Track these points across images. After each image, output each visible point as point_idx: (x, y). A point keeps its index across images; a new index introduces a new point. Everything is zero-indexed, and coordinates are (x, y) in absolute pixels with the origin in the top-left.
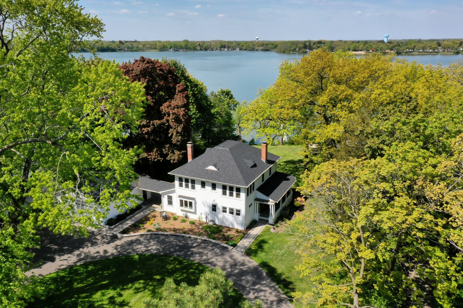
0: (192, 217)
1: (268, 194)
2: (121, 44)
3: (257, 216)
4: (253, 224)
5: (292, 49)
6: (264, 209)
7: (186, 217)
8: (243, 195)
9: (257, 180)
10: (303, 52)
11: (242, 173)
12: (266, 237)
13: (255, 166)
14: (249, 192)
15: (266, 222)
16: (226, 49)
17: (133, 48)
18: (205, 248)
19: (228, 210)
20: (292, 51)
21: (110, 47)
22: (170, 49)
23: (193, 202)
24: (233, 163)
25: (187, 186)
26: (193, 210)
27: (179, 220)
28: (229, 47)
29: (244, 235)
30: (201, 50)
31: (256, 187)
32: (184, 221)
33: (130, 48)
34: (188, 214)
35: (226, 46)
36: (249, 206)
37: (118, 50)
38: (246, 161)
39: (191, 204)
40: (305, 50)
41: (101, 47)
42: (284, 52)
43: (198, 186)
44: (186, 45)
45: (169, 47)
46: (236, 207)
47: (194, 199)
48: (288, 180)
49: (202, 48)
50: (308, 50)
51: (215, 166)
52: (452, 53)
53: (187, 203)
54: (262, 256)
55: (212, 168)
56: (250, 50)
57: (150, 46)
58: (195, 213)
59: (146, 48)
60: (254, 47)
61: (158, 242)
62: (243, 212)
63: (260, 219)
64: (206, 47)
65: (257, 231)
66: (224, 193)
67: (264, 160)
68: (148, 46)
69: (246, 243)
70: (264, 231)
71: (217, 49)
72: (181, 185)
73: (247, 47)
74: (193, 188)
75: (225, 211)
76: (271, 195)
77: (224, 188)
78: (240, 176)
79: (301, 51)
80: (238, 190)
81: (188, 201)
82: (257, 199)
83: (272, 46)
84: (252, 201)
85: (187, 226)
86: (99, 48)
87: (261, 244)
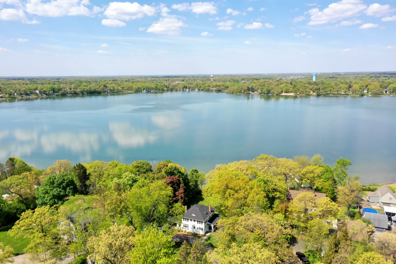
0: (187, 231)
1: (211, 222)
2: (105, 88)
3: (208, 230)
4: (207, 232)
5: (239, 91)
6: (210, 228)
7: (185, 231)
8: (203, 224)
9: (208, 218)
10: (247, 94)
11: (203, 217)
12: (211, 237)
13: (207, 214)
14: (205, 223)
15: (211, 232)
16: (187, 90)
17: (114, 90)
18: (193, 239)
19: (201, 229)
20: (239, 92)
21: (97, 90)
22: (143, 90)
23: (188, 226)
24: (200, 213)
25: (186, 221)
26: (188, 228)
27: (183, 232)
28: (189, 88)
29: (205, 235)
30: (168, 90)
31: (207, 221)
32: (185, 232)
33: (112, 90)
34: (186, 230)
35: (188, 87)
36: (205, 227)
37: (103, 92)
38: (204, 212)
39: (187, 226)
40: (248, 92)
41: (90, 90)
42: (233, 93)
43: (189, 221)
44: (156, 87)
45: (142, 88)
46: (201, 227)
47: (188, 225)
48: (219, 217)
49: (168, 89)
50: (251, 92)
51: (195, 214)
52: (359, 96)
53: (186, 226)
54: (209, 241)
55: (194, 215)
56: (206, 91)
57: (127, 88)
58: (188, 229)
59: (125, 90)
60: (209, 88)
61: (179, 238)
62: (204, 229)
63: (209, 231)
64: (171, 88)
65: (208, 234)
66: (198, 223)
67: (210, 211)
68: (125, 88)
69: (205, 238)
70: (210, 235)
71: (180, 90)
72: (184, 220)
73: (204, 88)
74: (188, 221)
75: (198, 229)
76: (212, 223)
77: (198, 221)
78: (203, 218)
79: (246, 93)
80: (202, 222)
81: (186, 225)
82: (208, 225)
83: (223, 87)
84: (206, 225)
85: (186, 233)
86: (88, 92)
87: (209, 238)
